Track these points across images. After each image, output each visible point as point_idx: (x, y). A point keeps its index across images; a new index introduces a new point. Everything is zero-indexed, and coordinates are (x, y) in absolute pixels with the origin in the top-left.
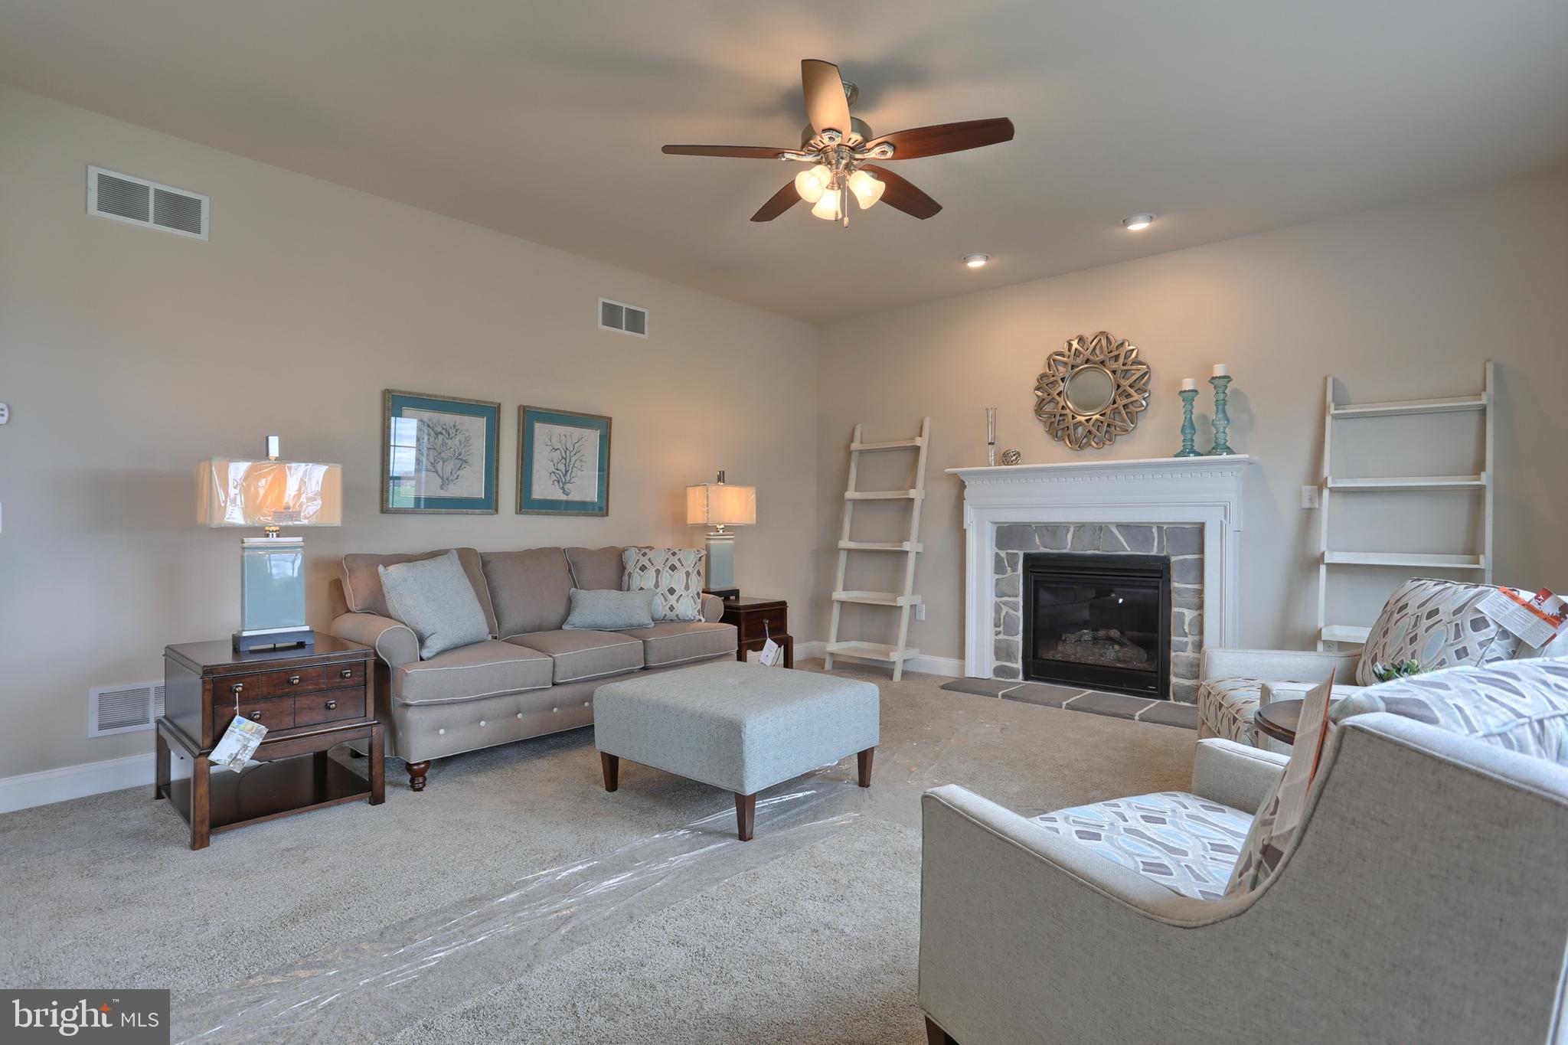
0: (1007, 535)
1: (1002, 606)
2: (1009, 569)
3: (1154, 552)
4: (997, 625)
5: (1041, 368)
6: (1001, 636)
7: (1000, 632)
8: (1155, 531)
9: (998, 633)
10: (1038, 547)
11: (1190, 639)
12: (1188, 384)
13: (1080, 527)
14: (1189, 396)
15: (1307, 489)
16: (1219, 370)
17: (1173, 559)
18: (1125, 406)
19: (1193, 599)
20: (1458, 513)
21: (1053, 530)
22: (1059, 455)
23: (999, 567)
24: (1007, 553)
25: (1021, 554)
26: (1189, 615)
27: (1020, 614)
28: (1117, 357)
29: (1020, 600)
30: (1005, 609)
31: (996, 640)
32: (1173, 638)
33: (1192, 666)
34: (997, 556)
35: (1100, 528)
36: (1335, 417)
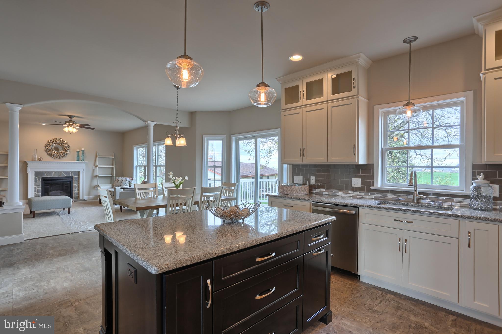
0: (37, 174)
1: (36, 188)
2: (38, 180)
3: (70, 176)
4: (35, 192)
5: (46, 143)
6: (36, 194)
7: (36, 193)
8: (70, 172)
9: (35, 193)
10: (46, 176)
11: (77, 189)
12: (78, 150)
13: (55, 172)
14: (78, 152)
15: (94, 167)
16: (83, 149)
17: (73, 177)
18: (65, 152)
19: (77, 183)
20: (110, 170)
21: (50, 173)
22: (51, 159)
23: (36, 180)
24: (38, 177)
25: (41, 177)
26: (76, 185)
27: (41, 189)
28: (64, 144)
29: (41, 186)
30: (37, 188)
31: (35, 195)
32: (74, 189)
33: (77, 193)
34: (35, 178)
35: (61, 172)
36: (98, 157)
